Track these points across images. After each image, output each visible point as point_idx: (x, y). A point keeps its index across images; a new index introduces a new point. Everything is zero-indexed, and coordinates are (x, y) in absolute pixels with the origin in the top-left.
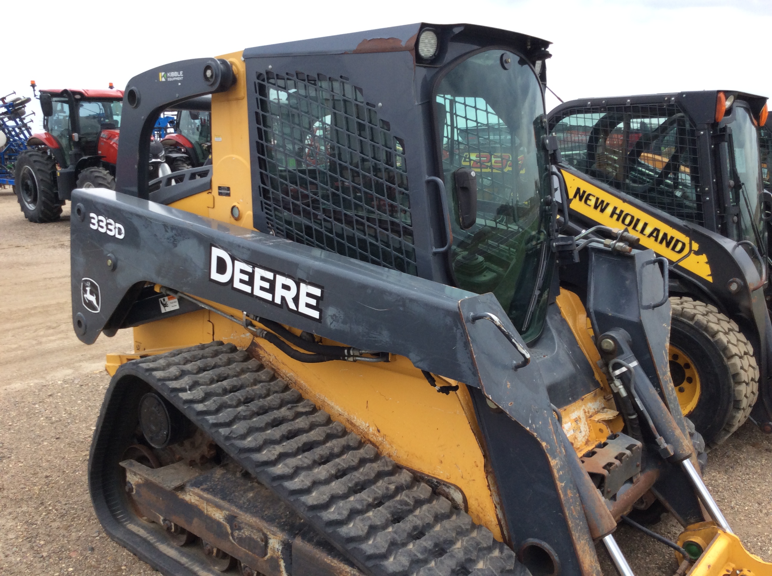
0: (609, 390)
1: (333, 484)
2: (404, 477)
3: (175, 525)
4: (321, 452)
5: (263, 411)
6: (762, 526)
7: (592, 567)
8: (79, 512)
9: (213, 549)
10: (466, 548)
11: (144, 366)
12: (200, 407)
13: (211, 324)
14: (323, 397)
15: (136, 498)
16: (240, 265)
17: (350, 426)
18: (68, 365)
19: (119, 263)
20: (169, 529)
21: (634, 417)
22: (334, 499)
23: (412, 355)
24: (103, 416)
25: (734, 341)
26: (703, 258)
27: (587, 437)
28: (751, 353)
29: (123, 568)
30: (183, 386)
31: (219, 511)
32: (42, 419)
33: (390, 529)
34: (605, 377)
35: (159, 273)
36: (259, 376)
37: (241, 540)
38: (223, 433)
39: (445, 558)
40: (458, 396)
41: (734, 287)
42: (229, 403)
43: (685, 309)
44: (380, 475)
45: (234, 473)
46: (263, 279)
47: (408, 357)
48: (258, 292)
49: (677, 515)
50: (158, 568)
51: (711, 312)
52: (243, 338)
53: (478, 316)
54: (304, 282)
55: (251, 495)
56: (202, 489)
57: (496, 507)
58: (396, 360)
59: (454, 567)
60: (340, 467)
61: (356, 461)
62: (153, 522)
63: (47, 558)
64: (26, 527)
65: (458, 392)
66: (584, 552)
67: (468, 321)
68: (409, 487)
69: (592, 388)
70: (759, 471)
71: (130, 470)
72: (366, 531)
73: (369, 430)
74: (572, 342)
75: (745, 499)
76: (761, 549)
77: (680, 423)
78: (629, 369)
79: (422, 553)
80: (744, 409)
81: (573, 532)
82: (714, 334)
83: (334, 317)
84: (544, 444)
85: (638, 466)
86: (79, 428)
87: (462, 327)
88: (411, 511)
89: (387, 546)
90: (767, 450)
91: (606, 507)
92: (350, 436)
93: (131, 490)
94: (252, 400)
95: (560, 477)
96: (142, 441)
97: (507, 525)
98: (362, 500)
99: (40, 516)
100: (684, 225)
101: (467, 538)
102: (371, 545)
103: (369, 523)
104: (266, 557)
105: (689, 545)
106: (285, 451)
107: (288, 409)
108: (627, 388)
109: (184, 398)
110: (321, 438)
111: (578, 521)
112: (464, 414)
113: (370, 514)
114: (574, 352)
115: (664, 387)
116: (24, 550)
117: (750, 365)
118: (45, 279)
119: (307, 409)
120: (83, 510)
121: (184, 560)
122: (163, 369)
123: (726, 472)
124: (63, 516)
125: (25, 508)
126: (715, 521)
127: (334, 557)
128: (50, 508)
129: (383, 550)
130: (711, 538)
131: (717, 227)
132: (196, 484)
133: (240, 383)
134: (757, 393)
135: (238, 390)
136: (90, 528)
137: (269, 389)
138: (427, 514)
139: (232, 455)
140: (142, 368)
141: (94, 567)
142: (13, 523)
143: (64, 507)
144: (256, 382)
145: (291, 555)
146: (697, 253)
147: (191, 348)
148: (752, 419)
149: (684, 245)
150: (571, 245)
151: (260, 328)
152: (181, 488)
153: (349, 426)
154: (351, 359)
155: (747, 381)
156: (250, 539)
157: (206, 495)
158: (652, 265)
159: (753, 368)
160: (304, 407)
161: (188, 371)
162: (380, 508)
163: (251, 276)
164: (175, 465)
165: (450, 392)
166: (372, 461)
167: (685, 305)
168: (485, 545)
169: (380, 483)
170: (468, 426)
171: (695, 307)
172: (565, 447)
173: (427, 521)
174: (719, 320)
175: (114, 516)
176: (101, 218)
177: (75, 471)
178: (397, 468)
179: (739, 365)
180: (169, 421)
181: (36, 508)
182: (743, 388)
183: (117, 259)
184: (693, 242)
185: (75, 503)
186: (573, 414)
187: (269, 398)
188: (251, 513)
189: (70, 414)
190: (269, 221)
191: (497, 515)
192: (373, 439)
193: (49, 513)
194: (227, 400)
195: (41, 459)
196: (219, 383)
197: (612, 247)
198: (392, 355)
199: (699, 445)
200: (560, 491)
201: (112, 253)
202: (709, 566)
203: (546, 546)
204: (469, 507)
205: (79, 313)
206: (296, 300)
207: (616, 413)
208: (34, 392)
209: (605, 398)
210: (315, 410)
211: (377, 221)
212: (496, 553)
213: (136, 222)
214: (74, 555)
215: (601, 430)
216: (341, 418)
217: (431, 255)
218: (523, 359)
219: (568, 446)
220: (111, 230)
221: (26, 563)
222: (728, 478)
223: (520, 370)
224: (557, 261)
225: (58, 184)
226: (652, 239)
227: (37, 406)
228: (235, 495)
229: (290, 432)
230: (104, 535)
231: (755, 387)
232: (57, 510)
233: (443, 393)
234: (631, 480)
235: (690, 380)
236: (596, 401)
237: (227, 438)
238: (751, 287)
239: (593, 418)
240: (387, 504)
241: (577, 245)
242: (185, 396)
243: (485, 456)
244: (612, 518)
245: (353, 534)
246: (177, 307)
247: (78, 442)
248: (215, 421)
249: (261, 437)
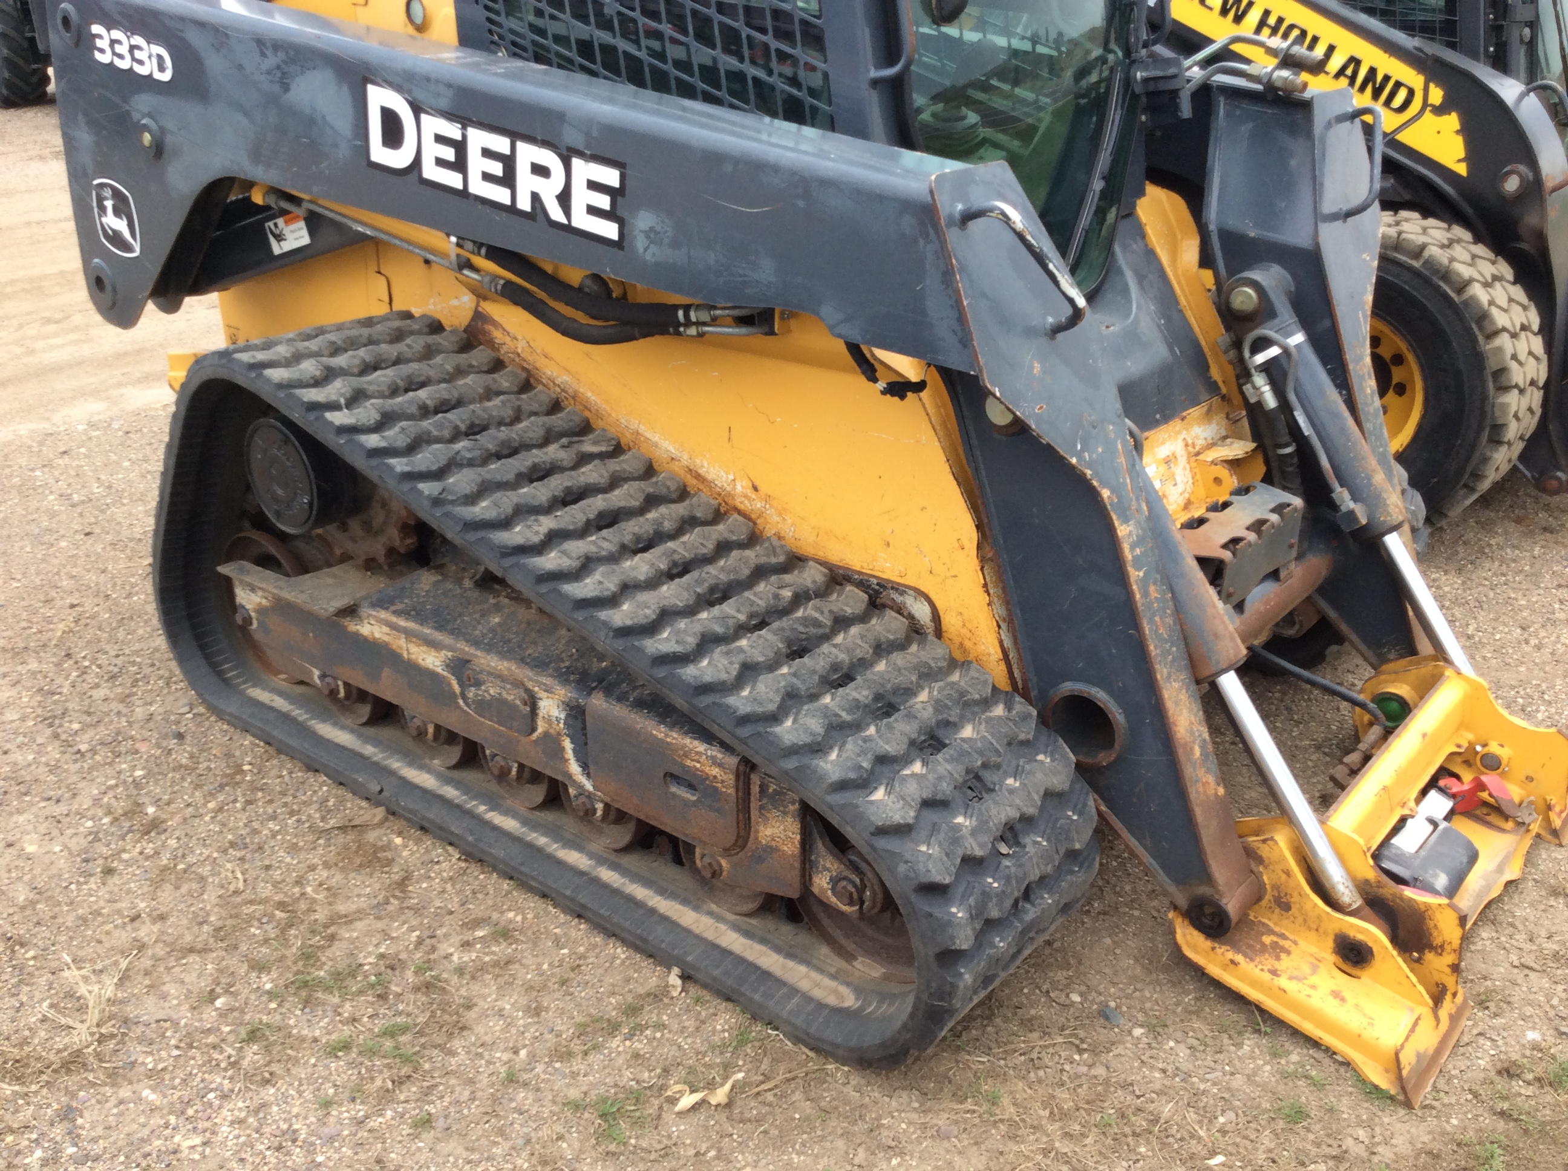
0: (1237, 400)
1: (665, 588)
2: (811, 576)
3: (347, 685)
4: (636, 529)
5: (510, 451)
6: (1528, 669)
7: (1192, 732)
8: (147, 670)
9: (425, 724)
10: (938, 701)
11: (245, 357)
12: (373, 440)
13: (382, 282)
14: (634, 424)
15: (258, 636)
16: (434, 125)
17: (694, 482)
18: (95, 393)
19: (170, 140)
20: (333, 693)
21: (1289, 450)
22: (666, 616)
23: (826, 310)
24: (171, 472)
25: (1502, 300)
26: (1452, 121)
27: (1187, 495)
28: (1536, 327)
29: (246, 768)
30: (334, 398)
31: (433, 653)
32: (51, 497)
33: (785, 670)
34: (1230, 372)
35: (256, 156)
36: (495, 381)
37: (482, 706)
38: (426, 492)
39: (896, 720)
40: (923, 405)
41: (1512, 185)
42: (435, 433)
43: (1404, 236)
44: (760, 573)
45: (459, 581)
46: (487, 153)
47: (817, 314)
48: (478, 187)
49: (1362, 647)
50: (318, 767)
51: (1459, 241)
52: (456, 307)
53: (974, 209)
54: (581, 155)
55: (497, 620)
56: (394, 612)
57: (999, 627)
58: (789, 331)
59: (914, 736)
60: (676, 557)
61: (711, 545)
62: (301, 683)
63: (89, 755)
64: (39, 698)
65: (924, 395)
66: (1177, 703)
67: (951, 222)
68: (822, 593)
69: (1205, 395)
70: (1527, 568)
71: (241, 581)
72: (735, 673)
73: (734, 488)
74: (1167, 300)
75: (1496, 620)
76: (1523, 710)
77: (1382, 461)
78: (1286, 351)
79: (850, 711)
80: (1509, 444)
81: (1157, 666)
82: (1462, 286)
83: (652, 235)
84: (1106, 493)
85: (1291, 546)
86: (130, 514)
87: (938, 237)
88: (826, 638)
89: (778, 699)
90: (1545, 529)
91: (1226, 618)
92: (695, 499)
93: (248, 621)
94: (484, 428)
95: (1136, 558)
96: (262, 523)
97: (1020, 659)
98: (724, 618)
99: (67, 678)
100: (1416, 48)
101: (941, 684)
102: (746, 697)
103: (741, 657)
104: (535, 735)
105: (1383, 700)
106: (562, 526)
107: (563, 447)
108: (1279, 392)
109: (337, 422)
110: (635, 503)
111: (1167, 646)
112: (937, 444)
113: (743, 643)
114: (1169, 319)
115: (1356, 388)
116: (40, 740)
117: (1530, 353)
118: (28, 224)
119: (603, 448)
120: (153, 665)
121: (369, 750)
122: (287, 363)
123: (1460, 571)
124: (113, 677)
125: (34, 665)
126: (1440, 653)
127: (672, 726)
128: (87, 663)
129: (772, 707)
130: (1427, 687)
131: (1486, 50)
132: (382, 603)
133: (456, 395)
134: (1538, 412)
135: (454, 407)
136: (172, 698)
137: (519, 407)
138: (859, 642)
139: (449, 536)
140: (240, 362)
141: (186, 767)
142: (13, 692)
143: (114, 661)
144: (489, 394)
145: (584, 728)
146: (1439, 111)
147: (343, 324)
148: (1521, 467)
149: (1411, 93)
150: (1174, 76)
151: (488, 273)
152: (351, 611)
153: (691, 482)
154: (692, 331)
155: (1521, 384)
156: (500, 701)
157: (402, 623)
158: (1348, 124)
159: (1537, 359)
160: (596, 443)
161: (341, 368)
162: (763, 632)
163: (460, 147)
164: (335, 570)
165: (909, 394)
166: (742, 546)
167: (1405, 226)
168: (977, 697)
169: (761, 587)
170: (946, 468)
171: (1425, 230)
172: (1148, 503)
173: (859, 653)
174: (1474, 257)
175: (220, 674)
176: (117, 34)
177: (129, 595)
178: (795, 561)
179: (1509, 350)
180: (312, 476)
181: (58, 665)
182: (1512, 401)
183: (162, 130)
184: (1432, 86)
185: (137, 653)
186: (1162, 448)
187: (521, 425)
188: (498, 653)
189: (110, 487)
190: (493, 27)
191: (1001, 642)
192: (745, 505)
193: (84, 673)
194: (431, 428)
195: (58, 573)
196: (411, 394)
197: (1265, 80)
198: (782, 318)
199: (1414, 513)
200: (1135, 587)
201: (150, 115)
202: (1424, 735)
203: (1100, 695)
204: (944, 628)
205: (96, 260)
206: (564, 199)
207: (1250, 446)
208: (30, 447)
209: (1227, 417)
210: (618, 450)
211: (741, 12)
212: (999, 710)
213: (194, 38)
214: (143, 747)
215: (1217, 481)
216: (675, 467)
217: (865, 85)
218: (1069, 311)
219: (1154, 501)
220: (140, 62)
221: (47, 765)
222: (1464, 583)
223: (1060, 336)
224: (1143, 118)
225: (34, 17)
226: (1344, 82)
227: (38, 473)
228: (463, 621)
229: (568, 491)
230: (201, 709)
231: (1536, 398)
232: (100, 667)
233: (893, 395)
234: (1274, 575)
235: (1401, 389)
236: (1210, 421)
237: (437, 502)
238: (1549, 184)
239: (1201, 457)
240: (776, 625)
241: (1189, 81)
242: (339, 418)
243: (979, 527)
244: (1239, 641)
245: (708, 678)
246: (305, 240)
247: (131, 540)
248: (407, 469)
249: (508, 500)
